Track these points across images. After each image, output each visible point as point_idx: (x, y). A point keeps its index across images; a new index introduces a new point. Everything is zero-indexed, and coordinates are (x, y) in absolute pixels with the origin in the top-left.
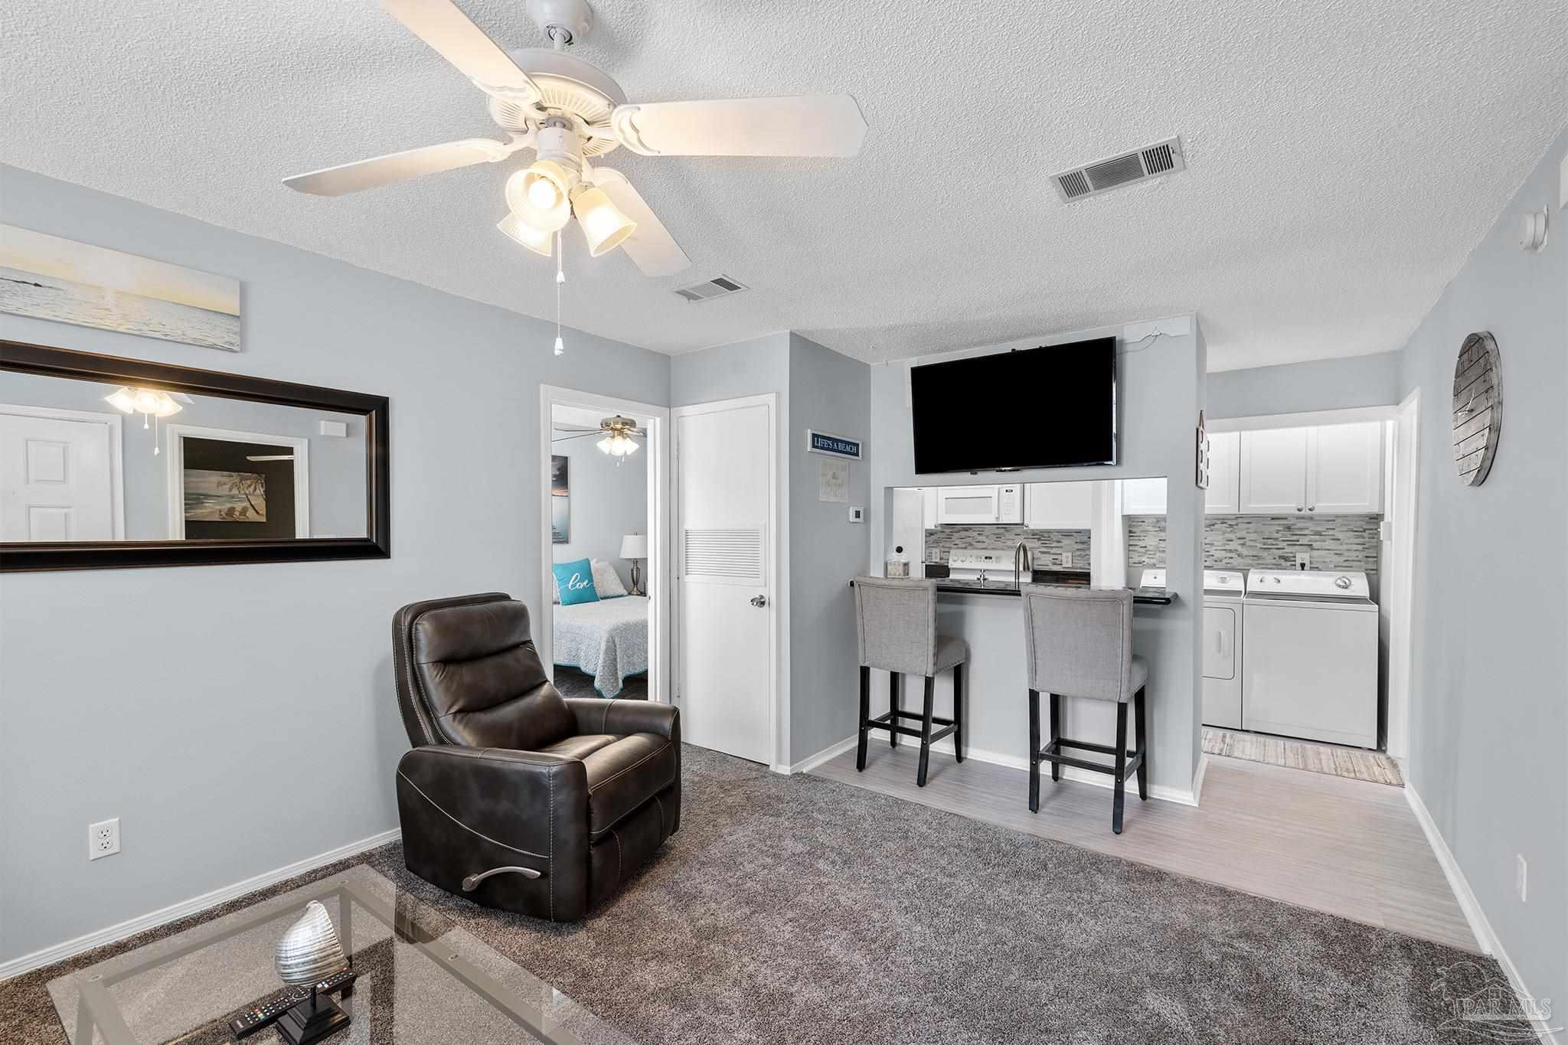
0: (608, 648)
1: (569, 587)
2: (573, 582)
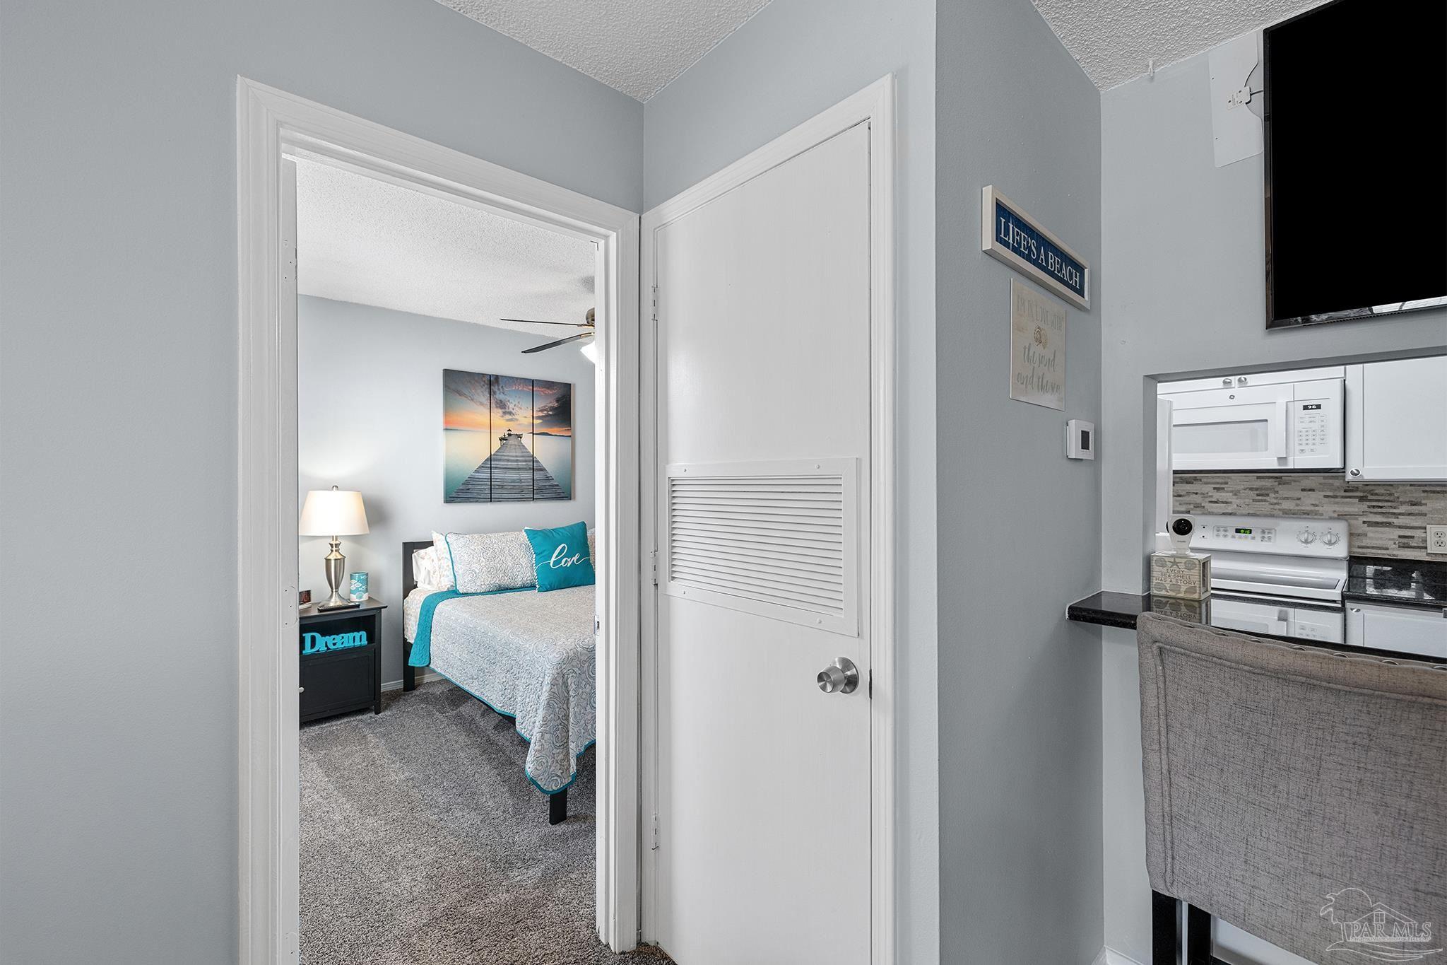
0: (553, 697)
1: (551, 564)
2: (557, 556)
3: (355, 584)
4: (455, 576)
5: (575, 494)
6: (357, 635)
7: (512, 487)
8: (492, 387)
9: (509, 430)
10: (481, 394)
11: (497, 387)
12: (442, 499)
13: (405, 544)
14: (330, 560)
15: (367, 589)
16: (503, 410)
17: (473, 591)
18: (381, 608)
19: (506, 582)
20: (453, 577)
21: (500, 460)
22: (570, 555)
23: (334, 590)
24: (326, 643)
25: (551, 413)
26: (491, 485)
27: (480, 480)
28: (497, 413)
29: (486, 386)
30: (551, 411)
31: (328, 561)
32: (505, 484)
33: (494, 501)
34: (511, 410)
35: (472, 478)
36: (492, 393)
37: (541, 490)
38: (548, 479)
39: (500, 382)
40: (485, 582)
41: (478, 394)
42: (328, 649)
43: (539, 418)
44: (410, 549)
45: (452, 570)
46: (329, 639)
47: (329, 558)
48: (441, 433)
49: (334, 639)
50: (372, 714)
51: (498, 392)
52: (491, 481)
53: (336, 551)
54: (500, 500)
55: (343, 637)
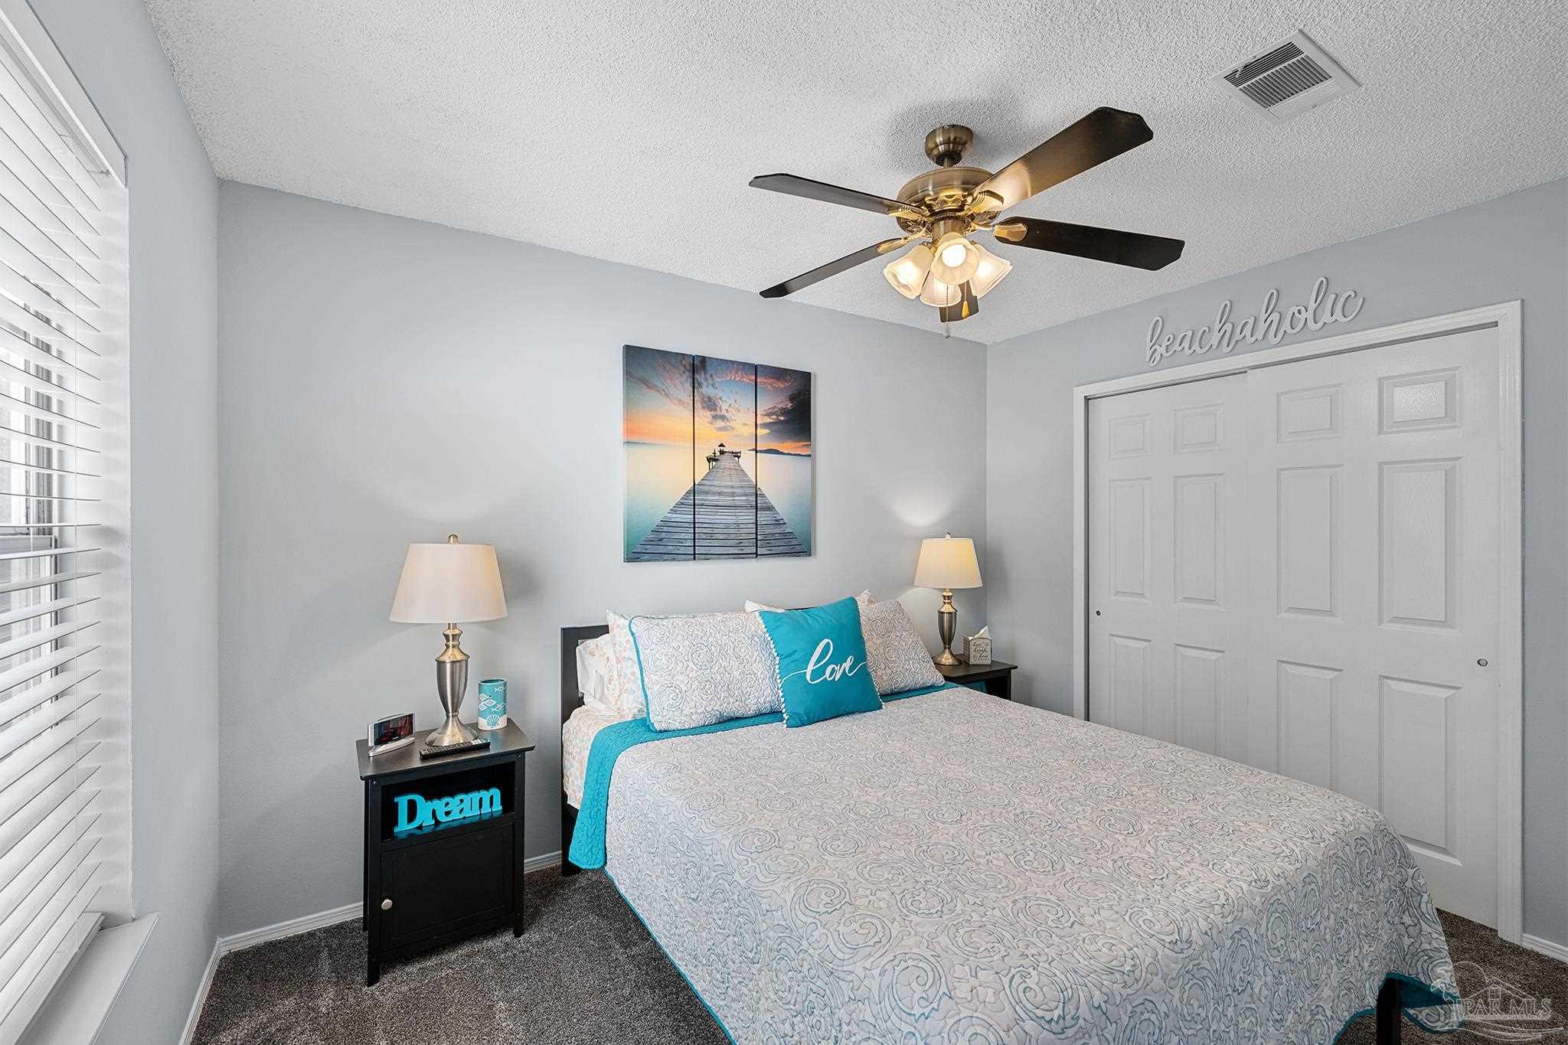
1: (808, 677)
2: (818, 661)
3: (487, 702)
4: (646, 696)
5: (815, 550)
6: (485, 795)
7: (725, 536)
8: (696, 376)
9: (722, 445)
10: (679, 386)
11: (703, 376)
12: (622, 556)
13: (565, 631)
14: (444, 662)
15: (505, 708)
16: (713, 413)
17: (677, 726)
18: (523, 751)
19: (733, 708)
20: (640, 693)
21: (707, 493)
22: (838, 659)
23: (451, 714)
24: (434, 812)
25: (782, 418)
26: (694, 533)
27: (679, 524)
28: (704, 417)
29: (687, 373)
30: (782, 414)
31: (441, 664)
32: (716, 531)
33: (699, 559)
34: (724, 412)
35: (666, 522)
36: (696, 385)
37: (768, 541)
38: (779, 523)
39: (708, 368)
40: (697, 709)
41: (675, 386)
42: (438, 823)
43: (765, 425)
44: (572, 638)
45: (640, 682)
46: (439, 805)
47: (442, 659)
48: (621, 450)
49: (447, 804)
50: (508, 937)
51: (705, 384)
52: (694, 527)
53: (453, 646)
54: (707, 557)
55: (462, 801)
